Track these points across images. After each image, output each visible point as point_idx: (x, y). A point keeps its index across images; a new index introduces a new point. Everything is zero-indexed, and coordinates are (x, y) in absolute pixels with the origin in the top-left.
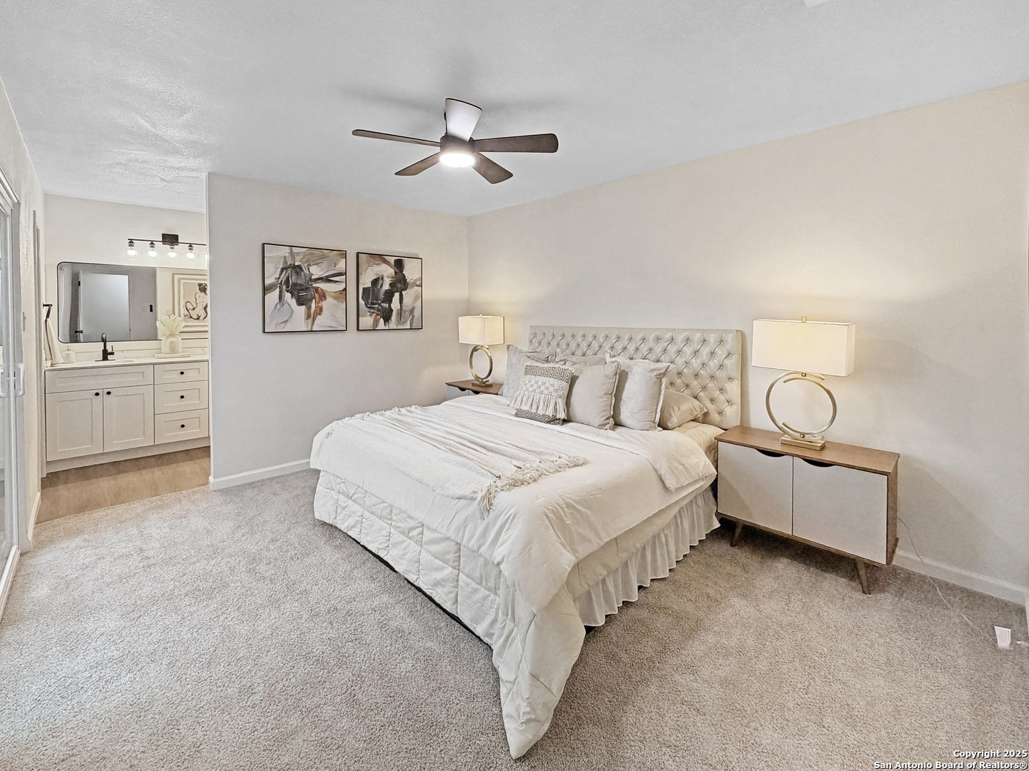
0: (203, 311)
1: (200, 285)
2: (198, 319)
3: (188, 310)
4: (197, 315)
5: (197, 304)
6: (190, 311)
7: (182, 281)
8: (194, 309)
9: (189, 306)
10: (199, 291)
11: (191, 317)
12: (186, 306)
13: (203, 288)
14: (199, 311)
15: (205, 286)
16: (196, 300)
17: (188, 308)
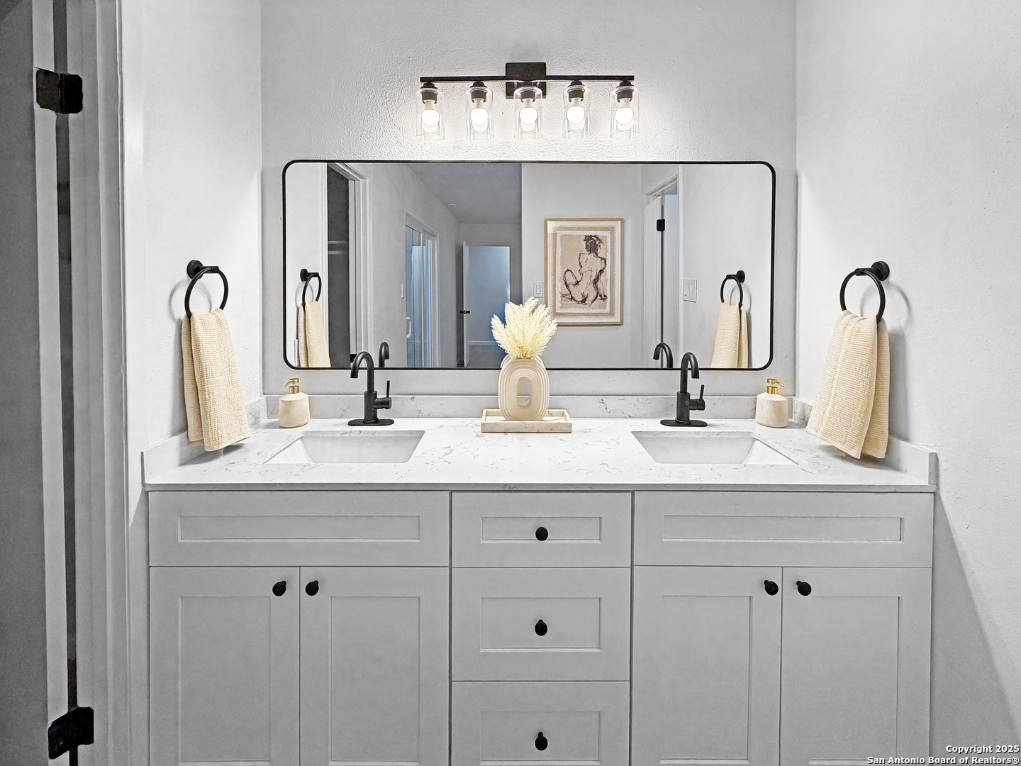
0: (592, 287)
1: (588, 238)
3: (567, 286)
4: (583, 294)
5: (581, 274)
6: (571, 287)
7: (561, 233)
8: (577, 283)
9: (571, 280)
10: (585, 251)
11: (572, 298)
12: (564, 277)
13: (592, 245)
14: (586, 288)
15: (597, 243)
16: (581, 267)
17: (568, 282)
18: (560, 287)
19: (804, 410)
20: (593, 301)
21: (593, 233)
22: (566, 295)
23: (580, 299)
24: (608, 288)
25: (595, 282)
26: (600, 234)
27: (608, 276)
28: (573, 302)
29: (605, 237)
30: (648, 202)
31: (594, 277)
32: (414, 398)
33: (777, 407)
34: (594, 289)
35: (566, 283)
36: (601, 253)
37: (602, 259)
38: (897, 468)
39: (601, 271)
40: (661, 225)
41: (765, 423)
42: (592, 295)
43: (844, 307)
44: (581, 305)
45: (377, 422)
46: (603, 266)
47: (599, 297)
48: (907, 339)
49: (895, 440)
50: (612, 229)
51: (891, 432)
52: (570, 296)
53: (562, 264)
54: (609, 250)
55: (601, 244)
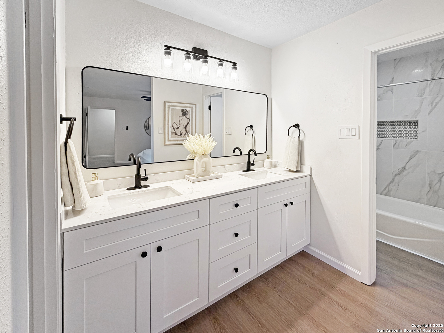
0: (184, 130)
1: (183, 110)
2: (181, 135)
3: (174, 129)
4: (180, 132)
5: (180, 124)
6: (175, 129)
7: (171, 108)
8: (178, 128)
9: (175, 126)
10: (182, 115)
11: (176, 134)
12: (173, 125)
13: (184, 113)
14: (182, 130)
15: (186, 112)
16: (180, 121)
17: (174, 128)
18: (171, 129)
19: (275, 163)
20: (185, 135)
21: (185, 109)
22: (174, 132)
23: (179, 134)
24: (190, 130)
25: (185, 127)
26: (188, 109)
27: (190, 125)
28: (177, 135)
29: (189, 110)
30: (206, 99)
31: (185, 126)
32: (155, 175)
33: (271, 163)
34: (185, 130)
35: (173, 128)
36: (188, 116)
37: (188, 119)
38: (302, 172)
39: (188, 124)
40: (210, 108)
41: (267, 167)
42: (184, 133)
43: (289, 135)
44: (180, 136)
45: (142, 187)
46: (188, 121)
47: (187, 133)
48: (304, 142)
49: (302, 166)
50: (192, 108)
51: (301, 164)
52: (175, 133)
53: (172, 120)
54: (191, 115)
55: (188, 113)
